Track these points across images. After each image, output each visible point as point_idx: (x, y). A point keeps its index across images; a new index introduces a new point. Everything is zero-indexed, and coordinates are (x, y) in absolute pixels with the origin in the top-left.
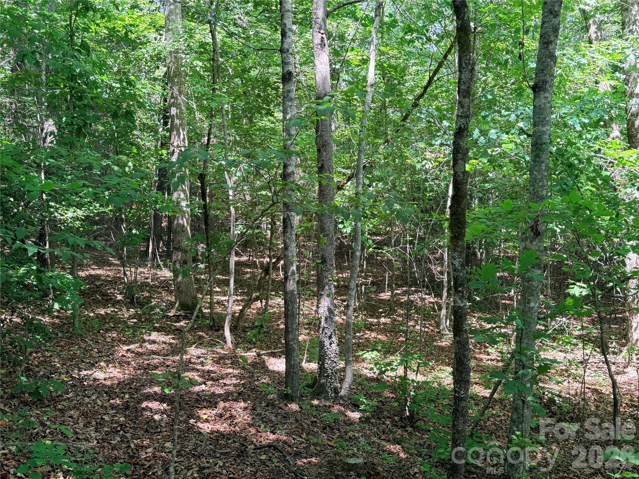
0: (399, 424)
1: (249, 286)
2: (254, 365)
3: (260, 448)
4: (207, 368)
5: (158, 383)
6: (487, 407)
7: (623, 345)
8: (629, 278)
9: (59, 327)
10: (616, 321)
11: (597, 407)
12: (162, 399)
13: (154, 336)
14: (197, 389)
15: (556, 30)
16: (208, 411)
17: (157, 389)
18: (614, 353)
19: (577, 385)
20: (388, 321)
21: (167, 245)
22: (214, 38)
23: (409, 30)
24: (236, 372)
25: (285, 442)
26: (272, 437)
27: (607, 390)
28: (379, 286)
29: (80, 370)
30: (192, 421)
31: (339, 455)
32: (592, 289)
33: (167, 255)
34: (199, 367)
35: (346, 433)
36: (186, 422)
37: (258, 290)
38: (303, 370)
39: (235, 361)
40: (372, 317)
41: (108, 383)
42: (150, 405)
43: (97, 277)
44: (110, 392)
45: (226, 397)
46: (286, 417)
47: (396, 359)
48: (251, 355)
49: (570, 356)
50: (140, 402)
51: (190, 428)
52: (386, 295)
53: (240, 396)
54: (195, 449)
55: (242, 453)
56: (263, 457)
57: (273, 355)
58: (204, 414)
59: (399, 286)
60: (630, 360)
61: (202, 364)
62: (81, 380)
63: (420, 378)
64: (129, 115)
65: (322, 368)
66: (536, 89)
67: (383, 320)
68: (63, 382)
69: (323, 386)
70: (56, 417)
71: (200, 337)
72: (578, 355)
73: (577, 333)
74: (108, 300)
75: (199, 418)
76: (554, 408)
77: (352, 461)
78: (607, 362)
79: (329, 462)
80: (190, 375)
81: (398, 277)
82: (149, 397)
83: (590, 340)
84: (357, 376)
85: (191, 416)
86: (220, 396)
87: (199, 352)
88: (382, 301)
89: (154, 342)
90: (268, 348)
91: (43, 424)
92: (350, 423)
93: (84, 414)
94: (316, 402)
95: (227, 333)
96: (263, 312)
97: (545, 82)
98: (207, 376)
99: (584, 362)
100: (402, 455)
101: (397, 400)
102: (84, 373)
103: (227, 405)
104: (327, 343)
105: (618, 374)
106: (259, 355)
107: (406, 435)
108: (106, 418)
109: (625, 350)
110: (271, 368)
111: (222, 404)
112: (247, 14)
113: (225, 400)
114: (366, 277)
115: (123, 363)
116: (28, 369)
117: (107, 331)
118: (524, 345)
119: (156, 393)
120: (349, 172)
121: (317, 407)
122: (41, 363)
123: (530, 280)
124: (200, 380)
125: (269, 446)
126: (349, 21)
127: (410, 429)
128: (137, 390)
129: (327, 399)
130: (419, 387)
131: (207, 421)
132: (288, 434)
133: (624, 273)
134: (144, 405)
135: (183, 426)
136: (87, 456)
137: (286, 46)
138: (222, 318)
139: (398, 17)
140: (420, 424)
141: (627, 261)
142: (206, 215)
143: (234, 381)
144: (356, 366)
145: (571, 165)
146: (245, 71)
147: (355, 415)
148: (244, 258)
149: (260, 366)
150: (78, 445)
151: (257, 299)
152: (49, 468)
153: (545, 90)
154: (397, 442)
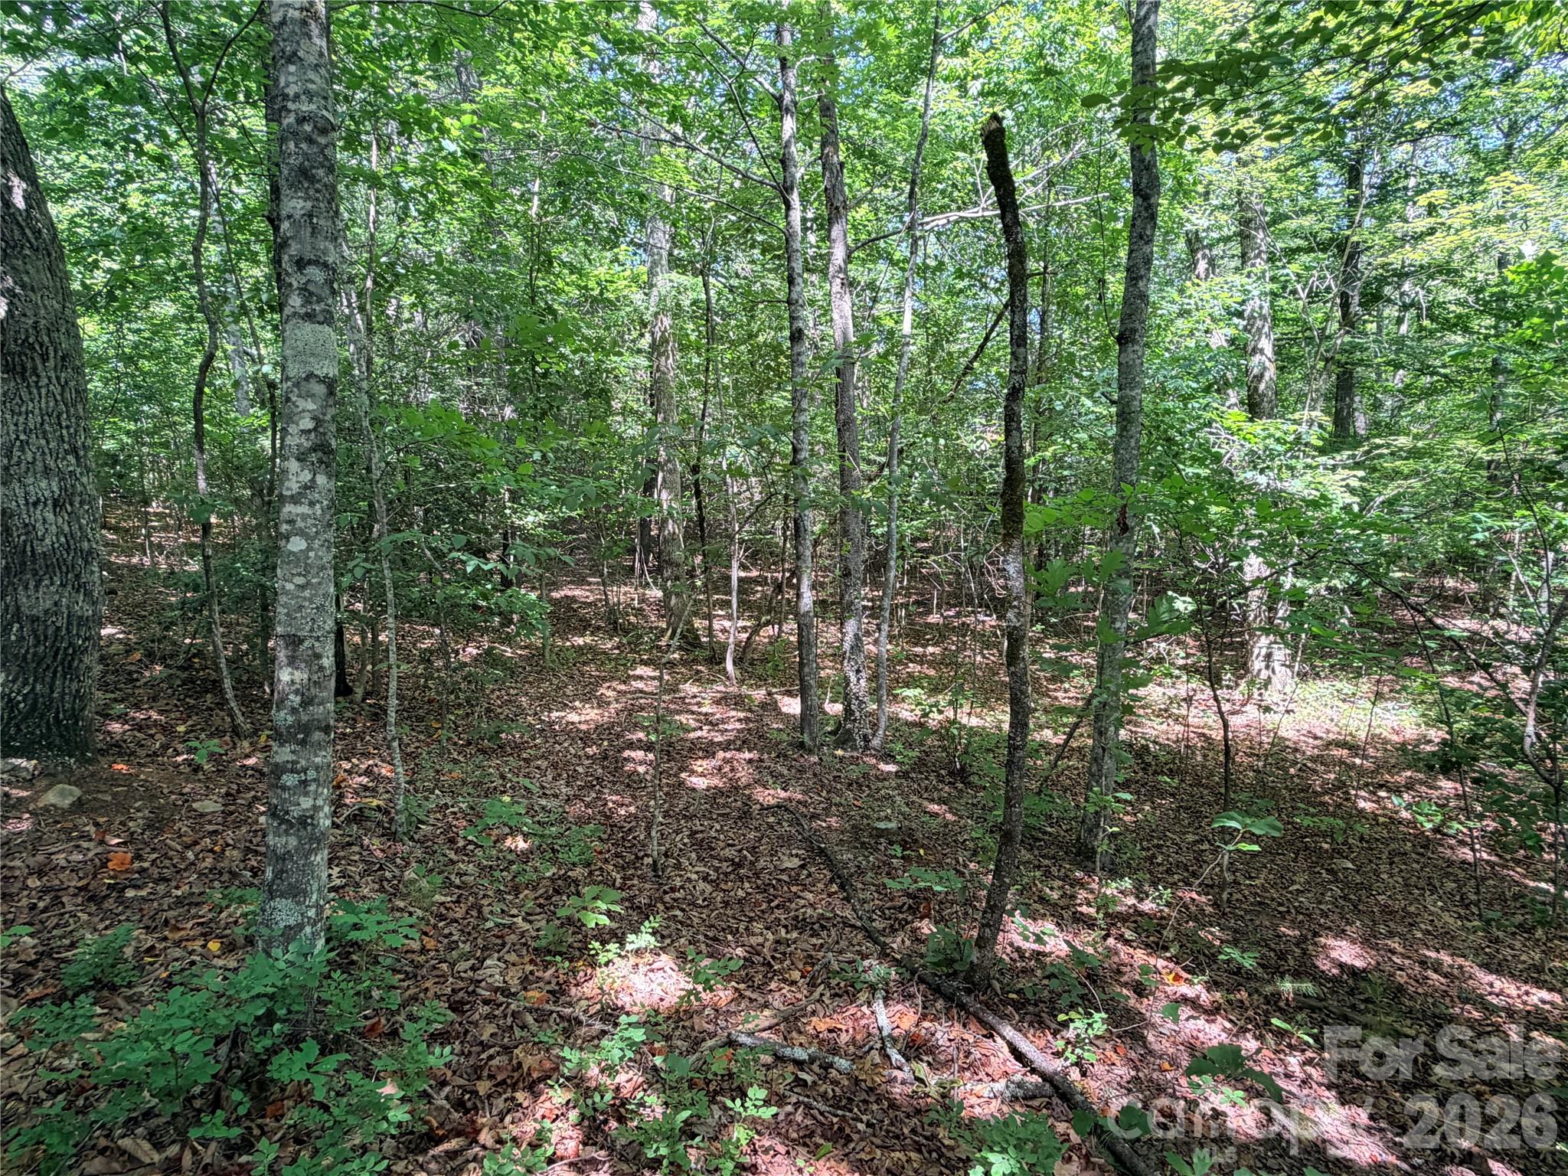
0: (948, 779)
1: (759, 608)
2: (763, 706)
3: (766, 809)
4: (704, 710)
5: (644, 728)
6: (1059, 757)
7: (1241, 677)
8: (1249, 589)
9: (528, 659)
10: (1231, 646)
11: (1205, 756)
12: (649, 747)
13: (641, 670)
14: (692, 735)
15: (1148, 261)
16: (704, 763)
17: (641, 735)
18: (1228, 687)
19: (1179, 728)
20: (937, 650)
21: (658, 557)
22: (707, 293)
23: (960, 275)
24: (741, 715)
25: (799, 802)
26: (783, 794)
27: (1218, 735)
28: (924, 605)
29: (550, 711)
30: (683, 775)
31: (868, 817)
32: (1200, 603)
33: (658, 571)
34: (695, 708)
35: (878, 790)
36: (676, 775)
37: (769, 612)
38: (825, 713)
39: (738, 701)
40: (916, 645)
41: (584, 727)
42: (633, 754)
43: (573, 599)
44: (586, 739)
45: (726, 746)
46: (801, 771)
47: (943, 699)
48: (759, 695)
49: (1171, 692)
50: (621, 750)
51: (681, 784)
52: (935, 618)
53: (744, 744)
54: (686, 809)
55: (745, 815)
56: (771, 819)
57: (789, 694)
58: (701, 765)
59: (951, 606)
60: (1250, 697)
61: (699, 704)
62: (551, 724)
63: (974, 722)
64: (605, 395)
65: (848, 711)
66: (1123, 340)
67: (930, 649)
68: (530, 725)
69: (849, 732)
70: (519, 768)
71: (698, 672)
72: (1182, 690)
73: (1181, 662)
74: (584, 626)
75: (693, 772)
76: (1149, 759)
77: (882, 825)
78: (1216, 698)
79: (853, 827)
80: (682, 718)
81: (949, 594)
82: (631, 745)
83: (1197, 671)
84: (894, 719)
85: (682, 769)
86: (719, 744)
87: (695, 690)
88: (929, 625)
89: (641, 678)
90: (782, 685)
91: (503, 777)
92: (884, 777)
93: (554, 765)
94: (840, 752)
95: (729, 666)
96: (773, 640)
97: (1134, 331)
98: (707, 720)
99: (1189, 700)
100: (949, 817)
101: (944, 749)
102: (555, 715)
103: (728, 755)
104: (853, 679)
105: (1233, 714)
106: (770, 694)
107: (954, 793)
108: (580, 769)
109: (1243, 684)
110: (784, 710)
111: (721, 754)
112: (753, 262)
113: (726, 749)
114: (908, 595)
115: (602, 703)
116: (488, 710)
117: (585, 664)
118: (1105, 677)
119: (640, 740)
120: (883, 459)
121: (841, 759)
122: (505, 703)
123: (1115, 593)
124: (693, 724)
125: (779, 806)
126: (882, 266)
127: (960, 786)
128: (618, 736)
129: (854, 748)
130: (972, 732)
131: (702, 775)
132: (804, 793)
133: (1240, 582)
134: (626, 753)
135: (672, 781)
136: (553, 817)
137: (794, 296)
138: (724, 647)
139: (946, 260)
140: (975, 779)
141: (1247, 569)
142: (701, 519)
143: (738, 726)
144: (894, 708)
145: (1169, 440)
146: (751, 336)
147: (892, 768)
148: (755, 573)
149: (770, 706)
150: (543, 802)
151: (768, 623)
152: (507, 830)
153: (1134, 342)
154: (941, 801)
